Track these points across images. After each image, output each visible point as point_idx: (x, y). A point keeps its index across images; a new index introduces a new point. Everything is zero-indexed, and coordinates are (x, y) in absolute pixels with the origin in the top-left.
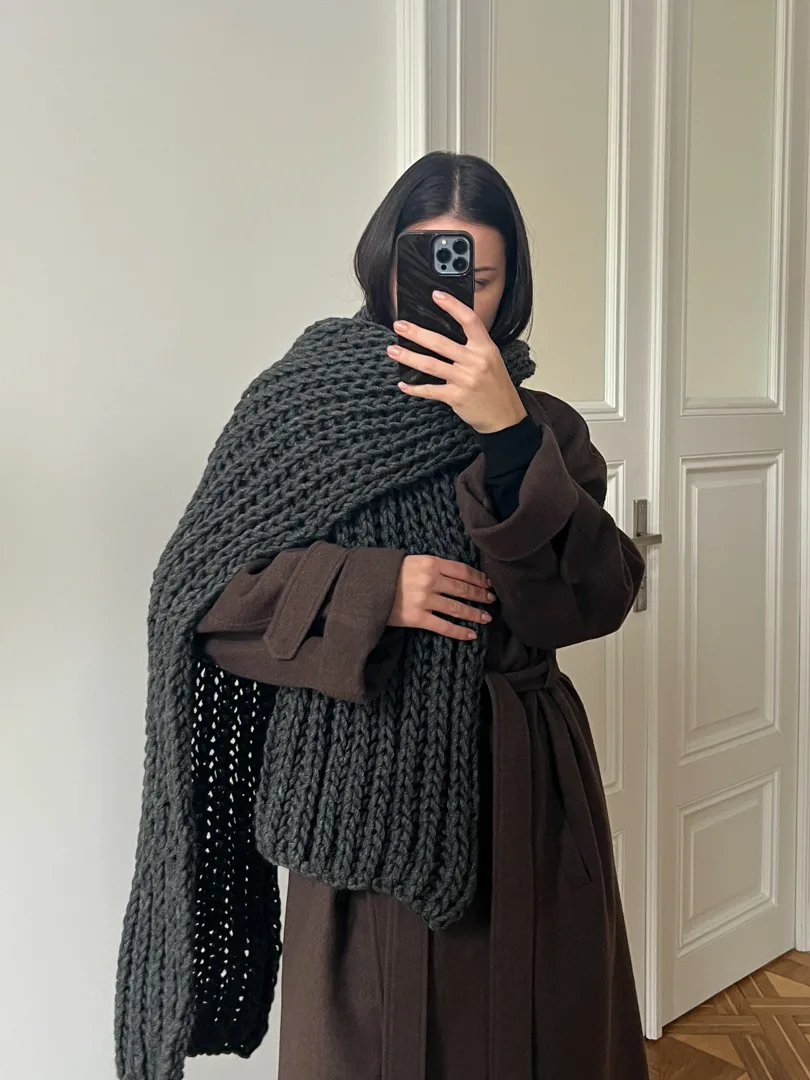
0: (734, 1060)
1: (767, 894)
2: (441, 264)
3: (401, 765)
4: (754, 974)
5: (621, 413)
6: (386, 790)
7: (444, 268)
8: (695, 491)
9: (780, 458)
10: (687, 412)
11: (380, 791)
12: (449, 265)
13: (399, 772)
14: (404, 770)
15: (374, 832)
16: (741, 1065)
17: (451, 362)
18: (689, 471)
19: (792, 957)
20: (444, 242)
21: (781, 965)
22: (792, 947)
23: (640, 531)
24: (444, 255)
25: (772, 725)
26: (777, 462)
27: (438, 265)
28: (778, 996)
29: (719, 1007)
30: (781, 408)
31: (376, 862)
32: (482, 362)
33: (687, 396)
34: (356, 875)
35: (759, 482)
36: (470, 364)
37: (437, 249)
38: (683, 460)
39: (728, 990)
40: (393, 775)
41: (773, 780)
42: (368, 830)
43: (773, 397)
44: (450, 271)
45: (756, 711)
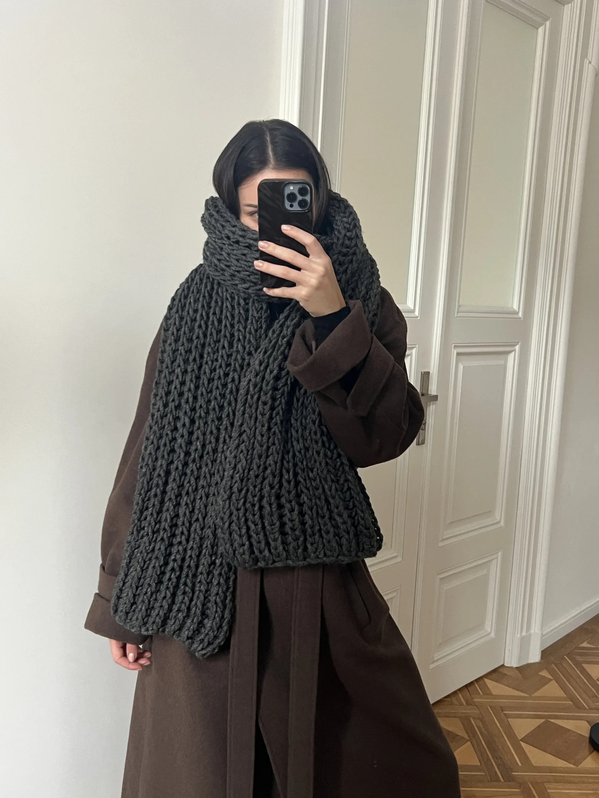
0: (462, 733)
1: (489, 630)
2: (290, 204)
3: (189, 553)
4: (477, 680)
5: (417, 313)
6: (177, 569)
7: (291, 206)
8: (461, 367)
9: (517, 348)
10: (460, 315)
11: (173, 570)
12: (296, 204)
13: (187, 557)
14: (191, 556)
15: (165, 597)
16: (466, 736)
17: (299, 269)
18: (458, 354)
19: (501, 670)
20: (292, 188)
21: (494, 675)
22: (501, 663)
23: (424, 392)
24: (292, 197)
25: (499, 522)
26: (515, 350)
27: (287, 204)
28: (491, 694)
29: (454, 700)
30: (520, 315)
31: (162, 619)
32: (320, 269)
33: (461, 303)
34: (148, 626)
35: (502, 362)
36: (313, 271)
37: (287, 192)
38: (455, 346)
39: (460, 690)
40: (183, 560)
41: (497, 558)
42: (160, 596)
43: (515, 307)
44: (296, 208)
45: (489, 513)
